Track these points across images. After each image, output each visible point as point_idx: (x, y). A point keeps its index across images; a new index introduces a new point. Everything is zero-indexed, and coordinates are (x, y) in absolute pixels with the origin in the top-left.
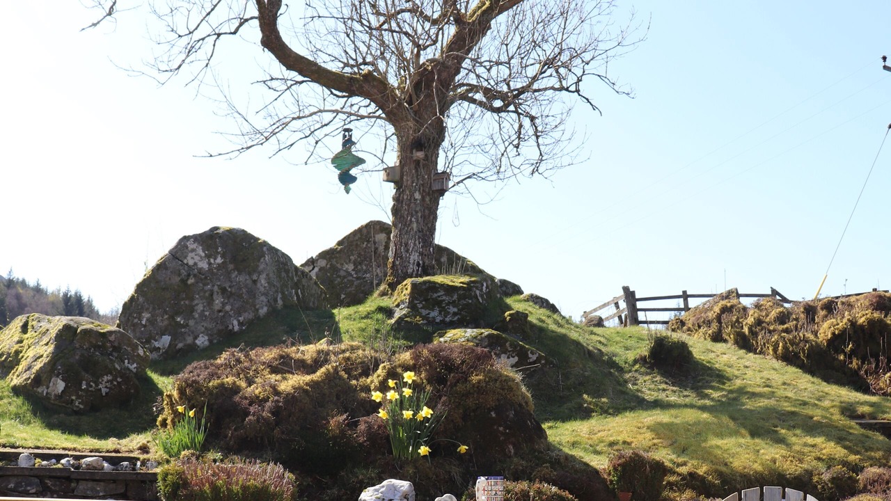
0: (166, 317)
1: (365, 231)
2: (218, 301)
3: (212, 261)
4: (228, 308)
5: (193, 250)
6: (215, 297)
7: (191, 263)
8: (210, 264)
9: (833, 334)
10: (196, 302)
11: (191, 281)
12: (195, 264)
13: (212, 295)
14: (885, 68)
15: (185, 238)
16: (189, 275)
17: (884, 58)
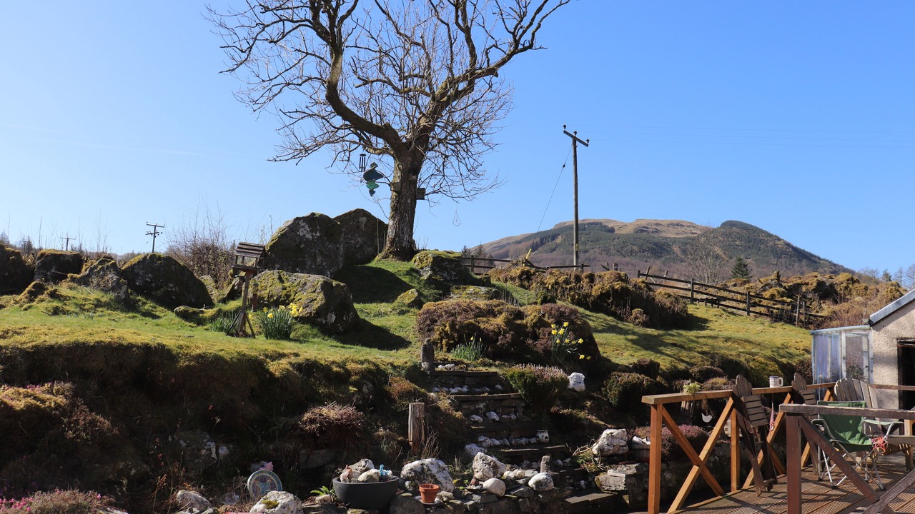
0: (290, 267)
1: (353, 215)
2: (319, 259)
3: (314, 234)
4: (324, 264)
5: (303, 227)
6: (317, 256)
7: (302, 234)
8: (313, 236)
9: (601, 293)
10: (306, 259)
11: (302, 246)
12: (304, 235)
13: (315, 255)
14: (565, 132)
15: (298, 219)
16: (301, 242)
17: (565, 126)
